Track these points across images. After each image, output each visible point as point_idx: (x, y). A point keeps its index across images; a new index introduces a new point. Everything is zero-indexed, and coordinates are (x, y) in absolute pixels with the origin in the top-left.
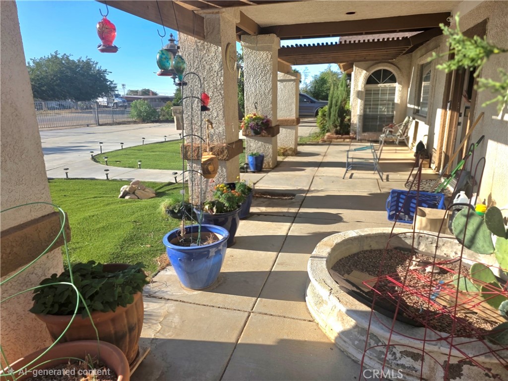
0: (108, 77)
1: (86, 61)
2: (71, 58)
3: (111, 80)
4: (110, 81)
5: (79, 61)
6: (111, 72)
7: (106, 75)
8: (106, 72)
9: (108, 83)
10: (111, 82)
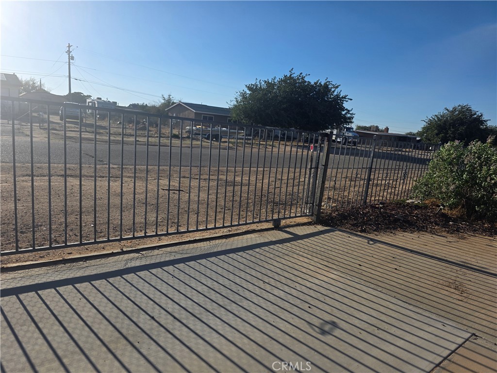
0: (346, 105)
1: (325, 84)
2: (306, 79)
3: (349, 109)
4: (346, 110)
5: (316, 83)
6: (351, 100)
7: (344, 102)
8: (345, 98)
9: (344, 113)
10: (349, 111)
